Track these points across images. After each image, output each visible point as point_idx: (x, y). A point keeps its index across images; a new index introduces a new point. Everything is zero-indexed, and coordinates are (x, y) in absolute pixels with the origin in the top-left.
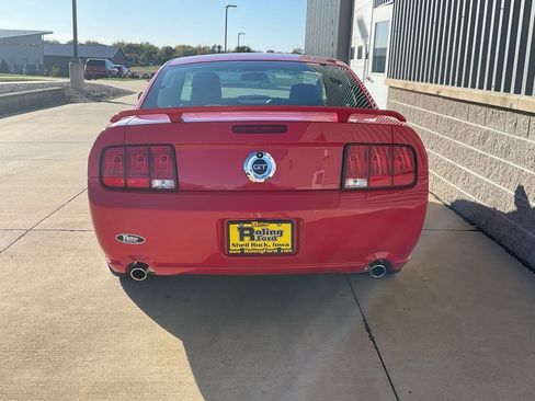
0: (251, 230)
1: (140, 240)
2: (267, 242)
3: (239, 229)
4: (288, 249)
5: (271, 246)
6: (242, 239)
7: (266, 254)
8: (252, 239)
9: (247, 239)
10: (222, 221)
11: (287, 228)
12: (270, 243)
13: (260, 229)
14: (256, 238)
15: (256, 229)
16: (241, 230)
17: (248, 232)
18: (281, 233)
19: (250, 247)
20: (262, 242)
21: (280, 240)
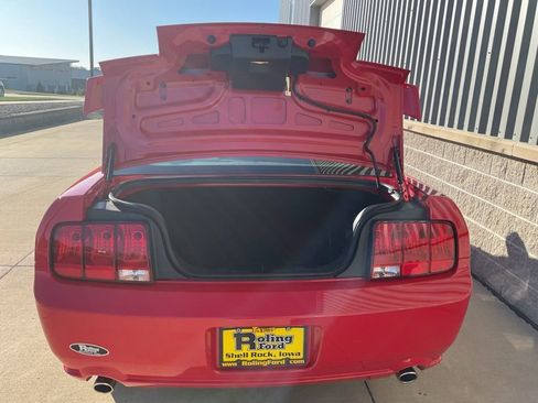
0: (252, 336)
1: (102, 352)
2: (271, 351)
3: (235, 335)
4: (299, 359)
5: (276, 355)
6: (239, 348)
7: (271, 367)
8: (253, 347)
9: (246, 348)
10: (213, 330)
11: (298, 334)
12: (276, 352)
13: (263, 334)
14: (257, 346)
15: (258, 335)
16: (238, 337)
17: (247, 339)
18: (290, 339)
19: (250, 358)
20: (265, 351)
21: (289, 348)
